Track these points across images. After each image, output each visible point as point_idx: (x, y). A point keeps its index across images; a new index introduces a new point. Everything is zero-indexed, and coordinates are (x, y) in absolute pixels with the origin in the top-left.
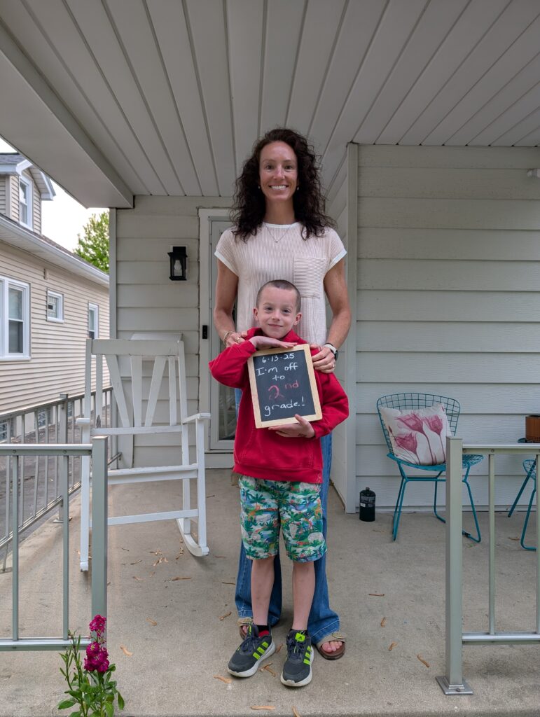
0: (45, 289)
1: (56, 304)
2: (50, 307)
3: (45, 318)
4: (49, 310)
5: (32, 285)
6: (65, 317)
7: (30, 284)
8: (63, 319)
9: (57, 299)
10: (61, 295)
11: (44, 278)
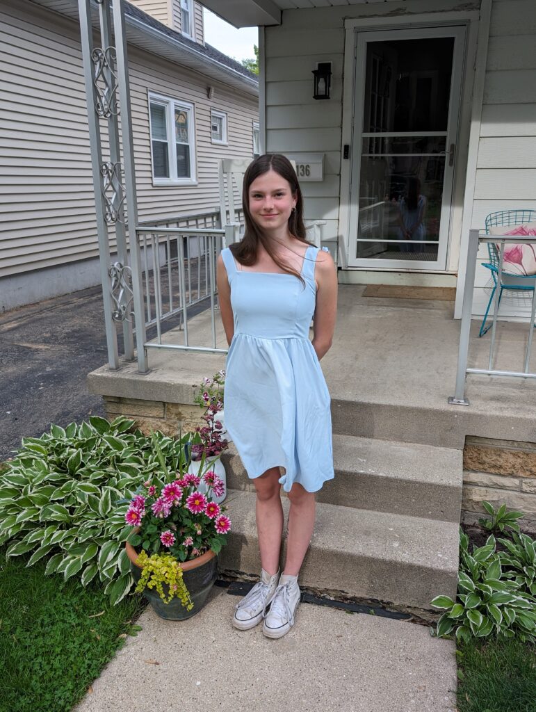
0: (208, 108)
1: (221, 126)
2: (215, 128)
3: (209, 140)
4: (212, 131)
5: (196, 104)
6: (230, 138)
7: (194, 104)
8: (228, 140)
9: (221, 119)
10: (225, 115)
11: (208, 97)
